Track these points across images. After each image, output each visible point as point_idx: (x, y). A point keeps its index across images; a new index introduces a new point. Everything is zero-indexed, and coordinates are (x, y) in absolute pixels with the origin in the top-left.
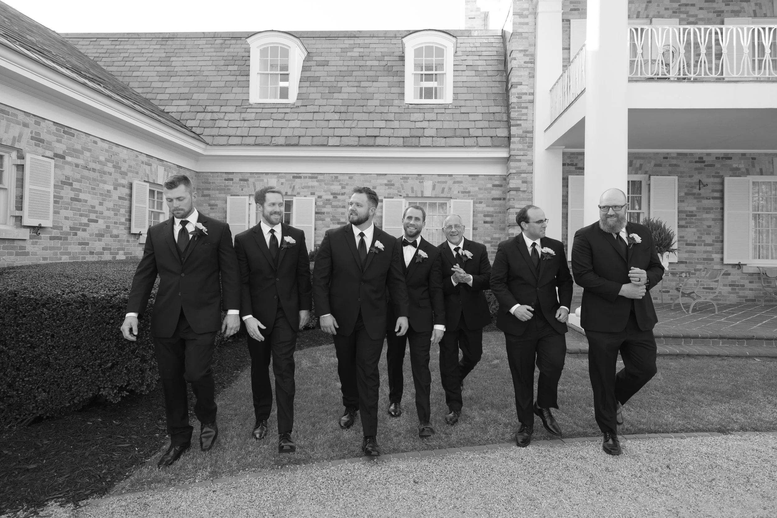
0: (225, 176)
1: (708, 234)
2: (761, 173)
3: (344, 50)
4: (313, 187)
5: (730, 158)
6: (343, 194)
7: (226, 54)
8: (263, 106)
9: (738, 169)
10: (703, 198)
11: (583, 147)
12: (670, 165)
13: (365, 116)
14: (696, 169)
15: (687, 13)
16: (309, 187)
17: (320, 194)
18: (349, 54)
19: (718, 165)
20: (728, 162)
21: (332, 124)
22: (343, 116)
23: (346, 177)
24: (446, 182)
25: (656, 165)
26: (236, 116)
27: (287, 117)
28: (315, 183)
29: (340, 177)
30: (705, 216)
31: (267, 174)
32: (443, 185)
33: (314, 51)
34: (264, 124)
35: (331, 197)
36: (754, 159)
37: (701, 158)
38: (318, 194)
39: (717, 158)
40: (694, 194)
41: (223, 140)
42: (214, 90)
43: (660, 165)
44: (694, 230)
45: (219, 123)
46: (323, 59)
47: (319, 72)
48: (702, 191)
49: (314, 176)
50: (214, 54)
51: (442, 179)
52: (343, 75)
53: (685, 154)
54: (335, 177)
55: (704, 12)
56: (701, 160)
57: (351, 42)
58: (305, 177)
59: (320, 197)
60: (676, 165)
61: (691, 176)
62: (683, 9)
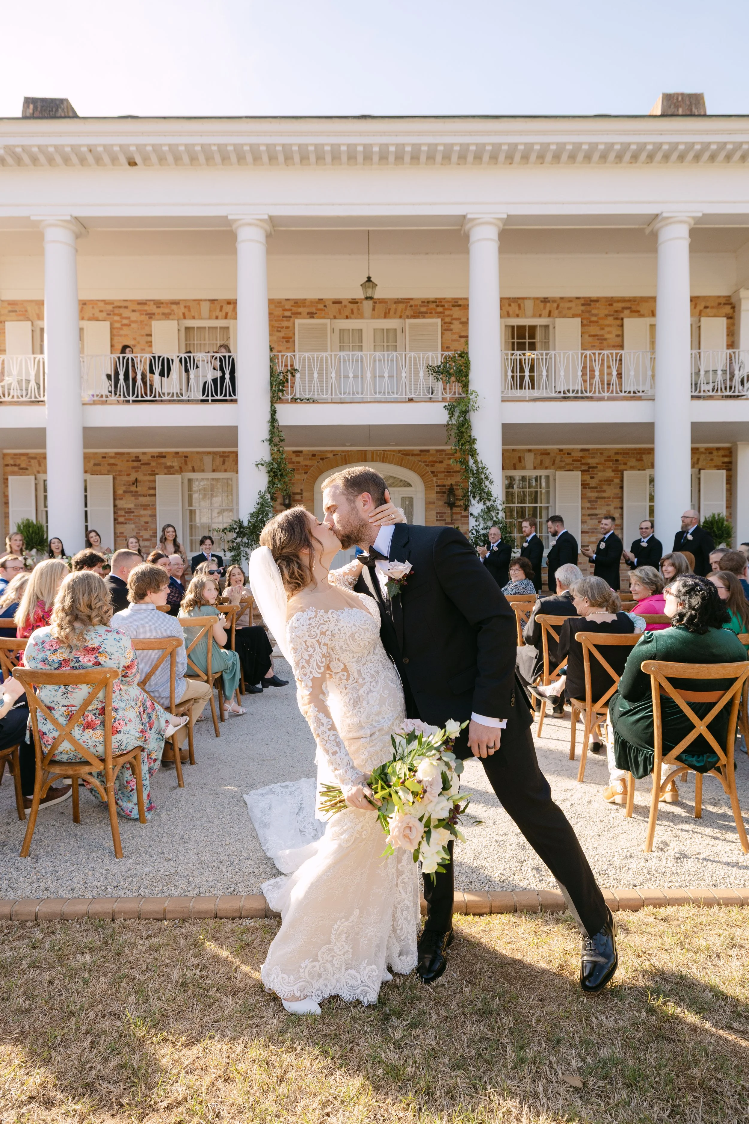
1: (146, 530)
2: (194, 471)
5: (165, 457)
9: (172, 467)
10: (140, 495)
11: (45, 447)
12: (109, 464)
14: (133, 468)
15: (120, 315)
19: (153, 464)
20: (163, 460)
25: (95, 465)
30: (142, 512)
36: (186, 457)
37: (137, 457)
39: (153, 457)
40: (132, 492)
43: (98, 465)
44: (133, 526)
48: (139, 489)
53: (122, 454)
55: (137, 314)
56: (137, 459)
60: (114, 464)
61: (128, 475)
62: (116, 311)
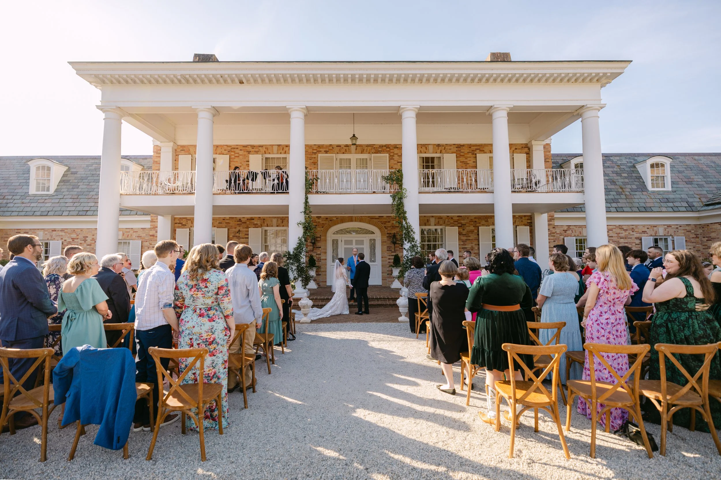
0: (16, 231)
2: (268, 226)
3: (88, 166)
4: (62, 235)
5: (254, 219)
6: (77, 239)
7: (25, 168)
8: (35, 196)
9: (257, 224)
10: (240, 238)
11: (193, 215)
13: (86, 200)
14: (238, 225)
15: (234, 152)
16: (60, 236)
17: (65, 239)
18: (90, 168)
19: (248, 223)
20: (253, 221)
21: (67, 205)
22: (75, 201)
23: (79, 230)
24: (129, 232)
25: (219, 223)
26: (19, 201)
27: (46, 201)
28: (63, 234)
29: (76, 230)
31: (38, 229)
32: (128, 234)
33: (72, 166)
34: (32, 205)
35: (71, 240)
36: (264, 219)
37: (240, 219)
38: (64, 239)
39: (248, 219)
40: (236, 236)
41: (9, 214)
42: (12, 187)
43: (221, 223)
45: (9, 205)
46: (75, 170)
47: (71, 178)
48: (240, 235)
49: (62, 230)
50: (19, 168)
51: (128, 230)
52: (82, 179)
53: (233, 218)
54: (74, 230)
55: (243, 151)
56: (240, 220)
57: (93, 161)
58: (58, 231)
59: (65, 240)
60: (228, 223)
61: (235, 228)
62: (233, 150)
